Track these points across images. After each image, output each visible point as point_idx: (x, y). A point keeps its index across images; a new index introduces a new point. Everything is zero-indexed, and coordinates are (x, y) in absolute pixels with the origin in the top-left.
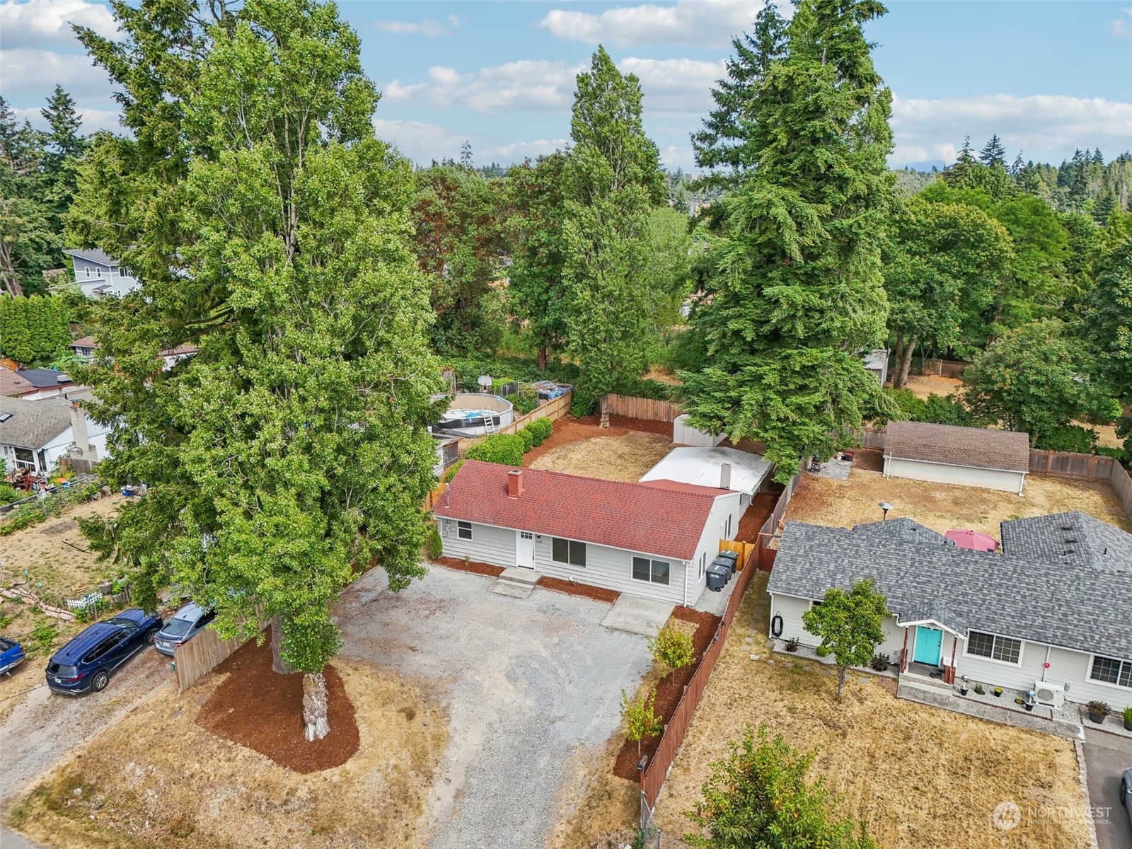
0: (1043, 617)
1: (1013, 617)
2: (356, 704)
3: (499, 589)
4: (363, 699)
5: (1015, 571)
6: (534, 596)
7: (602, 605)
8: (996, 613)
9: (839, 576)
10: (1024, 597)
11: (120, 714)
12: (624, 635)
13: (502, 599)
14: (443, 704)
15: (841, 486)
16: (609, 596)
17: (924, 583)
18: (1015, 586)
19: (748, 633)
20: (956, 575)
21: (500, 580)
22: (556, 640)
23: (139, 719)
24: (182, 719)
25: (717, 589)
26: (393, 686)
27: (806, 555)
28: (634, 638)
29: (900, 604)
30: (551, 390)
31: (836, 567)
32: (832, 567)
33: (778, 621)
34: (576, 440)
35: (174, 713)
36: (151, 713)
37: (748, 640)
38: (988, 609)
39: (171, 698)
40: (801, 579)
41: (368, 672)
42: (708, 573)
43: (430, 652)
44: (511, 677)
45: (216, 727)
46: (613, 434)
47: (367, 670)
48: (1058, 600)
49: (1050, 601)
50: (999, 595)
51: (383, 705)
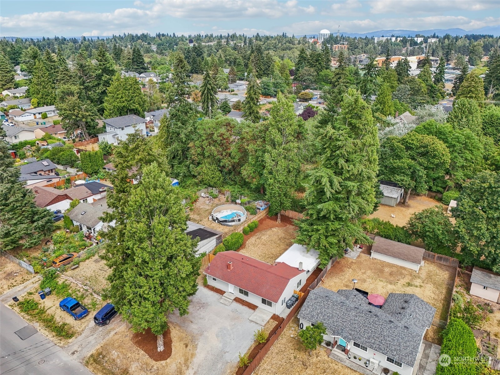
0: (375, 340)
1: (366, 338)
2: (173, 340)
3: (222, 301)
4: (175, 339)
5: (373, 322)
6: (232, 305)
7: (251, 311)
8: (361, 336)
9: (320, 315)
10: (372, 332)
11: (113, 333)
12: (254, 324)
13: (222, 305)
14: (196, 343)
15: (352, 262)
16: (253, 307)
17: (344, 322)
18: (371, 327)
19: (294, 326)
20: (355, 320)
21: (223, 297)
22: (233, 323)
23: (117, 337)
24: (128, 338)
25: (289, 308)
26: (184, 335)
27: (312, 306)
28: (257, 325)
29: (335, 328)
30: (261, 206)
31: (320, 312)
32: (319, 312)
33: (302, 325)
34: (267, 229)
35: (126, 336)
36: (120, 335)
37: (293, 329)
38: (360, 334)
39: (125, 331)
40: (308, 314)
41: (178, 329)
42: (286, 303)
43: (196, 324)
44: (217, 336)
45: (136, 343)
46: (281, 226)
47: (177, 328)
48: (382, 334)
49: (379, 334)
50: (365, 330)
51: (180, 341)
